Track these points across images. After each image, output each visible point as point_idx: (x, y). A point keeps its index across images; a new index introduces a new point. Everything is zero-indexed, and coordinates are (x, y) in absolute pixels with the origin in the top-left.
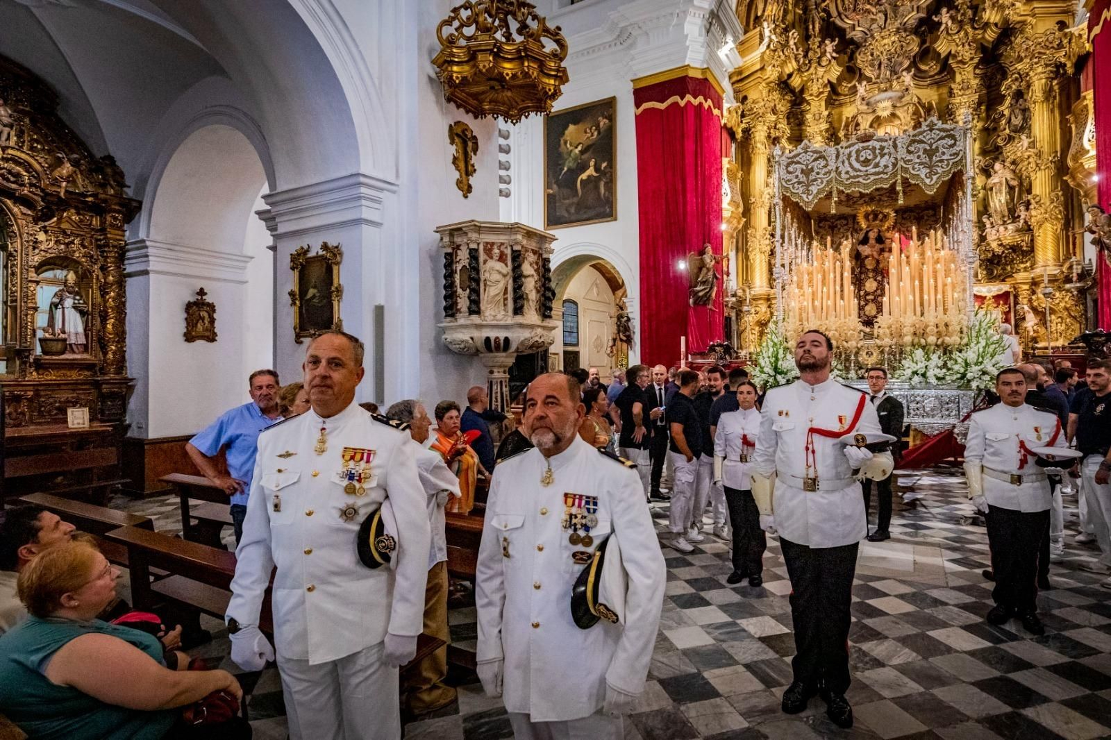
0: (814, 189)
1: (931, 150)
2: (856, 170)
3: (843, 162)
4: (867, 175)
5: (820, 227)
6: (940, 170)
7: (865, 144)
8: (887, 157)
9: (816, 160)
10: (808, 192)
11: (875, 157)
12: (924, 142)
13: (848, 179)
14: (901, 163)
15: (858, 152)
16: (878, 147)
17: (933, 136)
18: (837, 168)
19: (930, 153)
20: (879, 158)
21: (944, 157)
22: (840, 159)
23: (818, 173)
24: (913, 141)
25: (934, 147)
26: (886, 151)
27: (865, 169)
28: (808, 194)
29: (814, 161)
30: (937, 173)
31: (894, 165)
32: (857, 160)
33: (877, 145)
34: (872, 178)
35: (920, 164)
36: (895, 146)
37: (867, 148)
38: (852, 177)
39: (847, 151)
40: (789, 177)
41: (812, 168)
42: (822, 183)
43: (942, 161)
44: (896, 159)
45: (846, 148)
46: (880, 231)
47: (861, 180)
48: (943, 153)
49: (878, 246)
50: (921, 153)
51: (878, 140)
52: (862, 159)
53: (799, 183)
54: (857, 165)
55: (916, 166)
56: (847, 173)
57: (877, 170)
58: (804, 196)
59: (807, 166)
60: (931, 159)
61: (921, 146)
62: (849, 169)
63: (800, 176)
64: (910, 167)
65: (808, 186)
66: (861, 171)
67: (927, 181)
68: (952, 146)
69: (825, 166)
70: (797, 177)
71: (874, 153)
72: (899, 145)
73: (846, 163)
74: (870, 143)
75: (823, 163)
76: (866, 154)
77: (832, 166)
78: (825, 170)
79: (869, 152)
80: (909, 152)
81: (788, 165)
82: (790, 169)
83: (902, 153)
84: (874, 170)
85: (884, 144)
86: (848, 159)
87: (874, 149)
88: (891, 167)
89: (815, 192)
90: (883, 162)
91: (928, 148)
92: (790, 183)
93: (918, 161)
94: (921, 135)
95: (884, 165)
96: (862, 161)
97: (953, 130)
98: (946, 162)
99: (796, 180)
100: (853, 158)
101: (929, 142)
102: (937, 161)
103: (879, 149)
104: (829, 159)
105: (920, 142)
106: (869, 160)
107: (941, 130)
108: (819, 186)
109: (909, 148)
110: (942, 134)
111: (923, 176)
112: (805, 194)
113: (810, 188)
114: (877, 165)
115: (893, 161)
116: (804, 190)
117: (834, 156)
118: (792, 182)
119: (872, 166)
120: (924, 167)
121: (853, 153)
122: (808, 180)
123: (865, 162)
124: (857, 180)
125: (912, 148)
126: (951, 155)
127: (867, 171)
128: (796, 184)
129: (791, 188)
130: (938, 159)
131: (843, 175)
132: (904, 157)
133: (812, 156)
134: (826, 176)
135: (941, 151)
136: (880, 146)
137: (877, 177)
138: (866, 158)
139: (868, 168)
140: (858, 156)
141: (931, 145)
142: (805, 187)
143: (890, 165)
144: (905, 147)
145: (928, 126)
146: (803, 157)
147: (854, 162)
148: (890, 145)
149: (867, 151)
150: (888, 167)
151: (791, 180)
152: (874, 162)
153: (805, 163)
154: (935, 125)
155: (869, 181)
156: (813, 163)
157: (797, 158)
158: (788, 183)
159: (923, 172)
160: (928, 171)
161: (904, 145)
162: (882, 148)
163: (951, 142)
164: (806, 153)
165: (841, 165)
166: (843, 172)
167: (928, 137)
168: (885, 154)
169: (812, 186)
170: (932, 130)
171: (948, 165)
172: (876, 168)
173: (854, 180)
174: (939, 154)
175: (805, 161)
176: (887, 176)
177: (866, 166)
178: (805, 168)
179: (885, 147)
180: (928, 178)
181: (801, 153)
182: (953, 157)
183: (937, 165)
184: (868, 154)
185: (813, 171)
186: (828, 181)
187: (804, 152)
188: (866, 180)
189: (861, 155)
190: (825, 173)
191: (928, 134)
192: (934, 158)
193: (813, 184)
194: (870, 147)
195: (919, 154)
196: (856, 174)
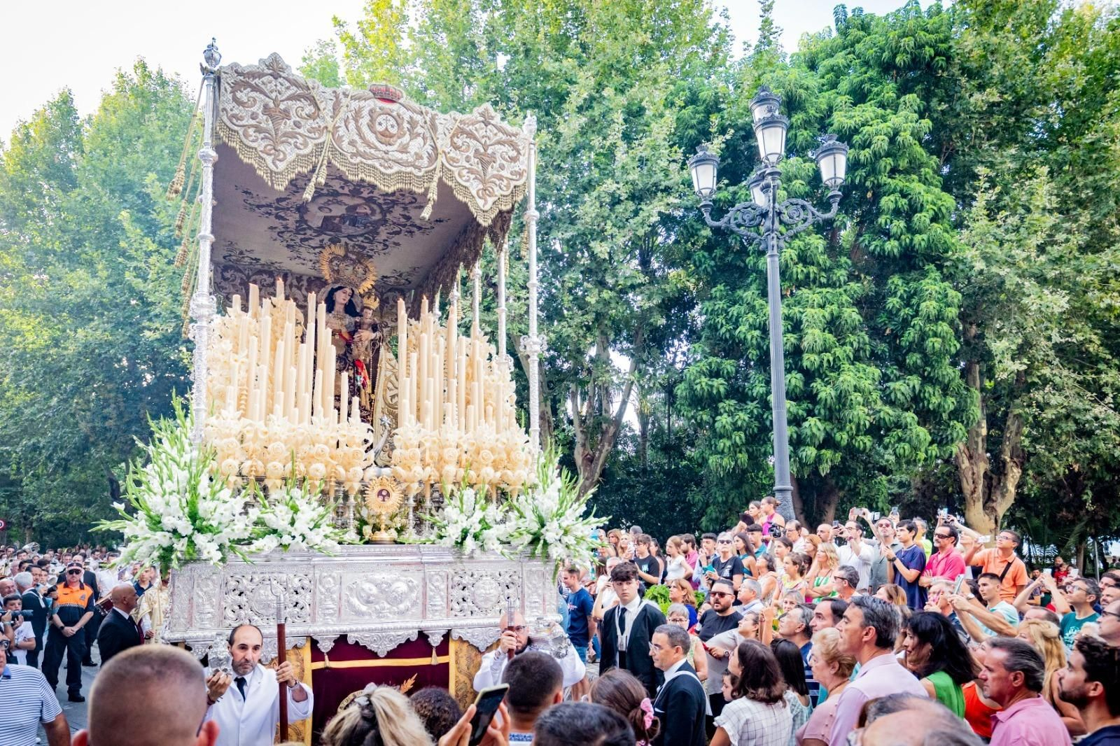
0: (290, 153)
1: (485, 154)
2: (369, 145)
3: (346, 121)
4: (387, 160)
5: (225, 279)
6: (498, 192)
7: (387, 106)
8: (420, 140)
9: (295, 97)
10: (277, 155)
11: (401, 134)
12: (476, 139)
13: (353, 155)
14: (442, 159)
15: (371, 112)
16: (406, 118)
17: (490, 135)
18: (336, 128)
19: (485, 160)
20: (407, 137)
21: (503, 173)
22: (341, 115)
23: (297, 125)
24: (460, 131)
25: (490, 151)
26: (419, 130)
27: (383, 147)
28: (277, 158)
29: (289, 98)
30: (492, 194)
31: (433, 158)
32: (371, 127)
33: (407, 115)
34: (396, 168)
35: (471, 171)
36: (434, 127)
37: (388, 112)
38: (359, 154)
39: (354, 105)
40: (238, 110)
41: (287, 111)
42: (305, 145)
43: (500, 177)
44: (435, 148)
45: (354, 98)
46: (353, 295)
47: (377, 165)
48: (502, 167)
49: (349, 320)
50: (471, 153)
52: (380, 128)
53: (258, 130)
54: (371, 137)
55: (464, 172)
56: (352, 143)
57: (404, 156)
58: (269, 160)
59: (276, 102)
60: (484, 169)
61: (473, 143)
62: (357, 138)
63: (262, 117)
64: (456, 171)
65: (277, 141)
66: (377, 149)
67: (480, 202)
68: (513, 159)
69: (314, 116)
70: (255, 115)
71: (400, 125)
72: (440, 129)
73: (352, 125)
74: (394, 107)
75: (310, 109)
76: (384, 123)
77: (325, 120)
78: (312, 123)
79: (393, 122)
80: (457, 148)
82: (241, 96)
83: (443, 143)
84: (399, 156)
85: (417, 117)
86: (357, 119)
87: (398, 120)
88: (426, 160)
89: (291, 157)
90: (415, 145)
91: (482, 150)
92: (240, 123)
93: (467, 165)
94: (473, 124)
95: (416, 154)
96: (380, 133)
97: (515, 135)
98: (505, 182)
99: (253, 122)
100: (365, 121)
101: (483, 141)
102: (494, 176)
103: (408, 123)
104: (322, 106)
105: (470, 135)
106: (392, 136)
107: (500, 129)
108: (299, 149)
109: (455, 140)
110: (500, 135)
111: (474, 193)
112: (270, 155)
113: (281, 147)
114: (404, 150)
115: (430, 152)
116: (269, 147)
117: (331, 104)
118: (244, 123)
119: (395, 147)
120: (476, 178)
121: (365, 112)
122: (277, 130)
123: (385, 136)
124: (369, 162)
125: (459, 142)
126: (512, 173)
127: (386, 153)
128: (253, 129)
129: (241, 133)
130: (495, 172)
131: (345, 145)
132: (447, 150)
133: (288, 88)
134: (312, 135)
135: (498, 162)
136: (411, 117)
137: (403, 169)
138: (387, 129)
139: (389, 148)
140: (372, 120)
141: (485, 147)
142: (271, 143)
143: (425, 156)
144: (449, 136)
145: (482, 115)
146: (270, 82)
147: (365, 129)
148: (425, 123)
149: (389, 117)
150: (421, 158)
151: (240, 119)
152: (399, 141)
153: (273, 95)
154: (492, 118)
155: (389, 171)
156: (290, 103)
157: (257, 81)
158: (234, 121)
159: (474, 187)
160: (481, 186)
161: (447, 132)
162: (413, 123)
163: (514, 153)
164: (276, 78)
165: (343, 125)
166: (346, 140)
167: (482, 133)
168: (419, 135)
169: (285, 145)
170: (486, 124)
171: (508, 187)
172: (402, 152)
173: (364, 161)
174: (496, 165)
175: (271, 92)
176: (420, 174)
177: (386, 144)
178: (271, 105)
179: (417, 123)
180: (480, 197)
181: (267, 74)
182: (515, 177)
183: (494, 182)
184: (389, 123)
185: (289, 118)
186: (317, 145)
187: (271, 74)
188: (386, 168)
189: (378, 121)
190: (312, 130)
191: (482, 129)
192: (489, 169)
193: (286, 142)
194: (395, 114)
195: (467, 154)
196: (368, 150)
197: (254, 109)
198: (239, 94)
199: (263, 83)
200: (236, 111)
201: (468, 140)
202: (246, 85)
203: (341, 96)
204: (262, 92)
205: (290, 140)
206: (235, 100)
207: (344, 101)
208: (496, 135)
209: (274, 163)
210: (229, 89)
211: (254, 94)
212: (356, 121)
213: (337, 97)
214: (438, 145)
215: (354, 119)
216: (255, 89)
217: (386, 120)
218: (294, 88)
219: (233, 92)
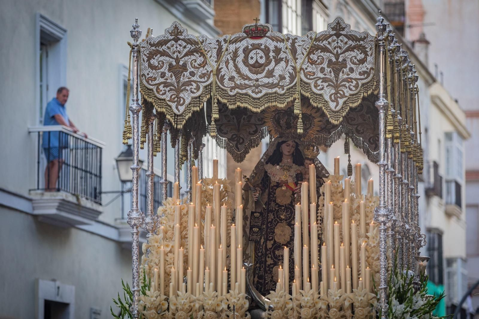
0: (187, 97)
1: (337, 63)
3: (227, 63)
4: (257, 86)
6: (347, 92)
7: (257, 41)
8: (283, 64)
9: (190, 53)
10: (179, 101)
11: (268, 63)
12: (329, 51)
13: (232, 88)
15: (246, 51)
16: (272, 48)
17: (340, 44)
18: (219, 70)
20: (273, 63)
21: (353, 75)
22: (223, 58)
23: (192, 74)
25: (340, 59)
26: (282, 55)
27: (254, 77)
28: (179, 104)
29: (186, 55)
30: (343, 96)
31: (292, 78)
32: (245, 62)
33: (272, 45)
34: (264, 91)
35: (324, 80)
36: (294, 51)
37: (256, 47)
38: (237, 86)
39: (232, 47)
40: (152, 73)
41: (185, 65)
42: (198, 88)
43: (349, 80)
44: (294, 68)
45: (231, 42)
46: (297, 145)
47: (250, 92)
48: (352, 70)
50: (325, 65)
51: (272, 39)
52: (251, 62)
53: (166, 85)
54: (245, 70)
55: (319, 82)
56: (232, 79)
57: (270, 80)
58: (174, 105)
59: (177, 60)
60: (337, 76)
61: (326, 55)
62: (234, 74)
63: (168, 74)
64: (312, 82)
65: (179, 91)
66: (250, 79)
67: (332, 105)
68: (361, 61)
69: (203, 65)
70: (163, 75)
71: (267, 55)
73: (231, 65)
74: (262, 41)
75: (200, 60)
76: (257, 56)
77: (212, 65)
78: (202, 70)
79: (261, 54)
80: (313, 63)
81: (151, 56)
82: (154, 62)
83: (301, 62)
84: (266, 80)
85: (280, 45)
86: (234, 59)
87: (266, 51)
88: (288, 79)
89: (187, 102)
90: (279, 70)
91: (334, 60)
92: (154, 83)
93: (322, 76)
94: (326, 39)
95: (280, 76)
96: (251, 65)
98: (354, 82)
99: (162, 80)
100: (240, 58)
101: (335, 52)
102: (344, 80)
103: (274, 52)
104: (208, 55)
105: (325, 49)
106: (261, 65)
107: (350, 38)
108: (193, 93)
109: (312, 56)
110: (350, 42)
111: (327, 98)
112: (174, 102)
113: (181, 95)
114: (270, 74)
115: (291, 71)
116: (173, 97)
117: (215, 51)
118: (157, 82)
119: (264, 74)
120: (329, 85)
121: (240, 52)
122: (178, 82)
123: (256, 67)
124: (244, 91)
125: (314, 57)
126: (360, 74)
127: (257, 80)
128: (162, 85)
129: (155, 90)
130: (345, 76)
131: (226, 81)
132: (304, 67)
133: (185, 47)
134: (203, 80)
135: (348, 66)
136: (276, 47)
137: (270, 91)
138: (257, 61)
139: (259, 76)
140: (246, 57)
141: (337, 56)
142: (175, 93)
143: (287, 76)
144: (305, 54)
145: (335, 29)
146: (173, 46)
147: (241, 65)
149: (259, 51)
150: (285, 78)
151: (154, 79)
152: (267, 68)
153: (175, 56)
155: (259, 95)
156: (186, 58)
157: (164, 47)
158: (150, 82)
159: (327, 93)
160: (333, 91)
162: (277, 51)
163: (361, 56)
164: (176, 42)
165: (224, 66)
166: (227, 77)
167: (334, 44)
168: (281, 59)
169: (184, 92)
171: (356, 86)
172: (269, 78)
173: (240, 91)
174: (346, 70)
175: (174, 53)
176: (283, 92)
177: (257, 73)
178: (174, 63)
179: (281, 49)
180: (332, 101)
181: (170, 40)
182: (362, 77)
183: (344, 85)
184: (259, 56)
185: (186, 70)
186: (206, 87)
187: (173, 39)
188: (257, 93)
189: (250, 56)
190: (203, 76)
191: (334, 41)
192: (341, 74)
193: (185, 89)
194: (263, 47)
195: (322, 66)
196: (243, 82)
197: (162, 70)
198: (152, 61)
199: (168, 48)
200: (151, 75)
201: (322, 54)
202: (157, 52)
203: (223, 43)
204: (168, 55)
205: (187, 88)
206: (151, 66)
207: (224, 46)
208: (346, 43)
209: (177, 108)
210: (146, 59)
211: (162, 58)
212: (234, 61)
213: (220, 44)
214: (298, 64)
215: (232, 59)
216: (164, 54)
217: (256, 54)
218: (189, 46)
219: (148, 60)
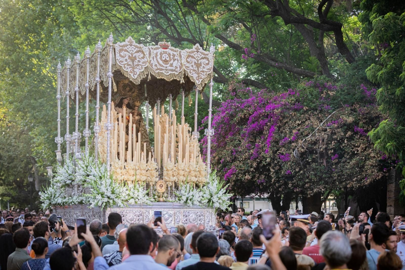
0: (138, 71)
1: (198, 63)
2: (160, 65)
3: (153, 58)
4: (167, 70)
6: (203, 77)
7: (165, 50)
8: (176, 61)
9: (137, 52)
10: (134, 73)
11: (170, 60)
12: (194, 58)
13: (156, 70)
14: (184, 67)
15: (161, 54)
16: (172, 54)
17: (199, 56)
18: (150, 61)
19: (198, 66)
20: (172, 61)
22: (152, 56)
23: (139, 61)
24: (189, 56)
25: (199, 62)
26: (176, 58)
27: (165, 66)
29: (136, 52)
31: (181, 68)
32: (161, 59)
33: (172, 53)
34: (170, 72)
35: (194, 70)
36: (180, 56)
37: (166, 53)
38: (158, 69)
39: (155, 52)
41: (135, 57)
42: (142, 68)
43: (203, 71)
44: (181, 64)
45: (155, 49)
46: (130, 100)
47: (163, 72)
48: (204, 67)
49: (128, 111)
50: (193, 64)
51: (171, 50)
52: (164, 59)
53: (128, 65)
54: (161, 62)
55: (191, 71)
56: (156, 65)
57: (172, 68)
58: (132, 75)
59: (132, 54)
60: (198, 70)
61: (193, 60)
62: (157, 63)
63: (129, 60)
64: (188, 71)
65: (133, 68)
66: (163, 66)
68: (207, 64)
69: (143, 58)
70: (126, 60)
71: (170, 57)
72: (182, 56)
74: (167, 50)
75: (142, 55)
76: (165, 57)
77: (147, 59)
78: (142, 60)
80: (188, 62)
81: (121, 50)
82: (122, 54)
83: (184, 61)
84: (170, 68)
85: (175, 53)
87: (169, 54)
88: (179, 68)
89: (138, 73)
90: (175, 64)
92: (122, 63)
93: (192, 68)
94: (193, 53)
95: (176, 67)
96: (164, 61)
97: (207, 55)
98: (205, 73)
99: (126, 63)
100: (159, 57)
101: (197, 59)
102: (201, 71)
104: (145, 54)
105: (193, 57)
106: (167, 61)
107: (202, 53)
108: (140, 70)
109: (188, 59)
110: (202, 55)
111: (195, 78)
112: (132, 73)
113: (135, 70)
114: (172, 65)
115: (180, 65)
116: (131, 71)
117: (148, 52)
119: (169, 65)
120: (195, 73)
121: (159, 54)
122: (133, 64)
123: (166, 61)
124: (161, 72)
125: (189, 60)
127: (166, 67)
128: (126, 65)
129: (123, 67)
130: (201, 70)
131: (153, 66)
132: (185, 64)
133: (135, 49)
134: (143, 64)
135: (202, 66)
136: (173, 54)
137: (172, 73)
138: (166, 59)
139: (167, 66)
140: (161, 56)
141: (198, 61)
143: (178, 67)
145: (196, 49)
146: (129, 48)
147: (159, 60)
148: (178, 55)
149: (166, 55)
151: (123, 62)
152: (170, 62)
153: (131, 52)
154: (200, 49)
155: (168, 74)
156: (136, 54)
157: (126, 48)
159: (195, 76)
160: (197, 76)
161: (185, 57)
162: (174, 55)
163: (207, 62)
164: (131, 46)
165: (152, 59)
166: (154, 65)
167: (196, 55)
168: (176, 59)
169: (136, 69)
170: (198, 52)
171: (206, 75)
173: (160, 71)
174: (202, 67)
175: (130, 51)
176: (177, 74)
177: (166, 64)
178: (131, 56)
179: (175, 55)
180: (197, 80)
181: (128, 45)
182: (208, 71)
183: (201, 74)
184: (166, 57)
185: (136, 59)
186: (145, 68)
187: (130, 45)
188: (167, 73)
189: (163, 56)
190: (143, 63)
191: (196, 54)
192: (200, 69)
193: (136, 68)
194: (168, 53)
195: (192, 64)
196: (161, 67)
197: (126, 58)
198: (121, 53)
199: (128, 48)
201: (192, 59)
202: (123, 50)
203: (151, 49)
204: (128, 52)
205: (137, 67)
206: (120, 55)
207: (152, 50)
209: (134, 76)
210: (118, 52)
211: (125, 53)
212: (156, 58)
213: (149, 49)
214: (182, 62)
215: (155, 57)
216: (126, 51)
218: (137, 49)
219: (120, 53)
